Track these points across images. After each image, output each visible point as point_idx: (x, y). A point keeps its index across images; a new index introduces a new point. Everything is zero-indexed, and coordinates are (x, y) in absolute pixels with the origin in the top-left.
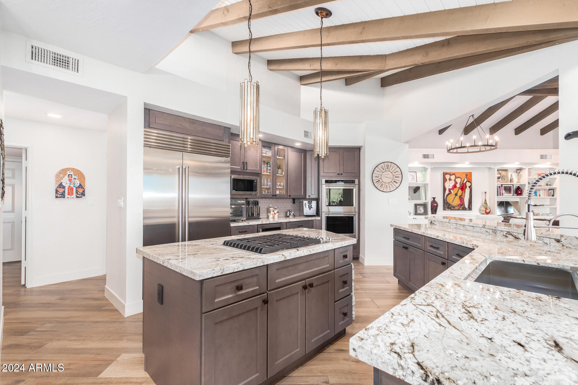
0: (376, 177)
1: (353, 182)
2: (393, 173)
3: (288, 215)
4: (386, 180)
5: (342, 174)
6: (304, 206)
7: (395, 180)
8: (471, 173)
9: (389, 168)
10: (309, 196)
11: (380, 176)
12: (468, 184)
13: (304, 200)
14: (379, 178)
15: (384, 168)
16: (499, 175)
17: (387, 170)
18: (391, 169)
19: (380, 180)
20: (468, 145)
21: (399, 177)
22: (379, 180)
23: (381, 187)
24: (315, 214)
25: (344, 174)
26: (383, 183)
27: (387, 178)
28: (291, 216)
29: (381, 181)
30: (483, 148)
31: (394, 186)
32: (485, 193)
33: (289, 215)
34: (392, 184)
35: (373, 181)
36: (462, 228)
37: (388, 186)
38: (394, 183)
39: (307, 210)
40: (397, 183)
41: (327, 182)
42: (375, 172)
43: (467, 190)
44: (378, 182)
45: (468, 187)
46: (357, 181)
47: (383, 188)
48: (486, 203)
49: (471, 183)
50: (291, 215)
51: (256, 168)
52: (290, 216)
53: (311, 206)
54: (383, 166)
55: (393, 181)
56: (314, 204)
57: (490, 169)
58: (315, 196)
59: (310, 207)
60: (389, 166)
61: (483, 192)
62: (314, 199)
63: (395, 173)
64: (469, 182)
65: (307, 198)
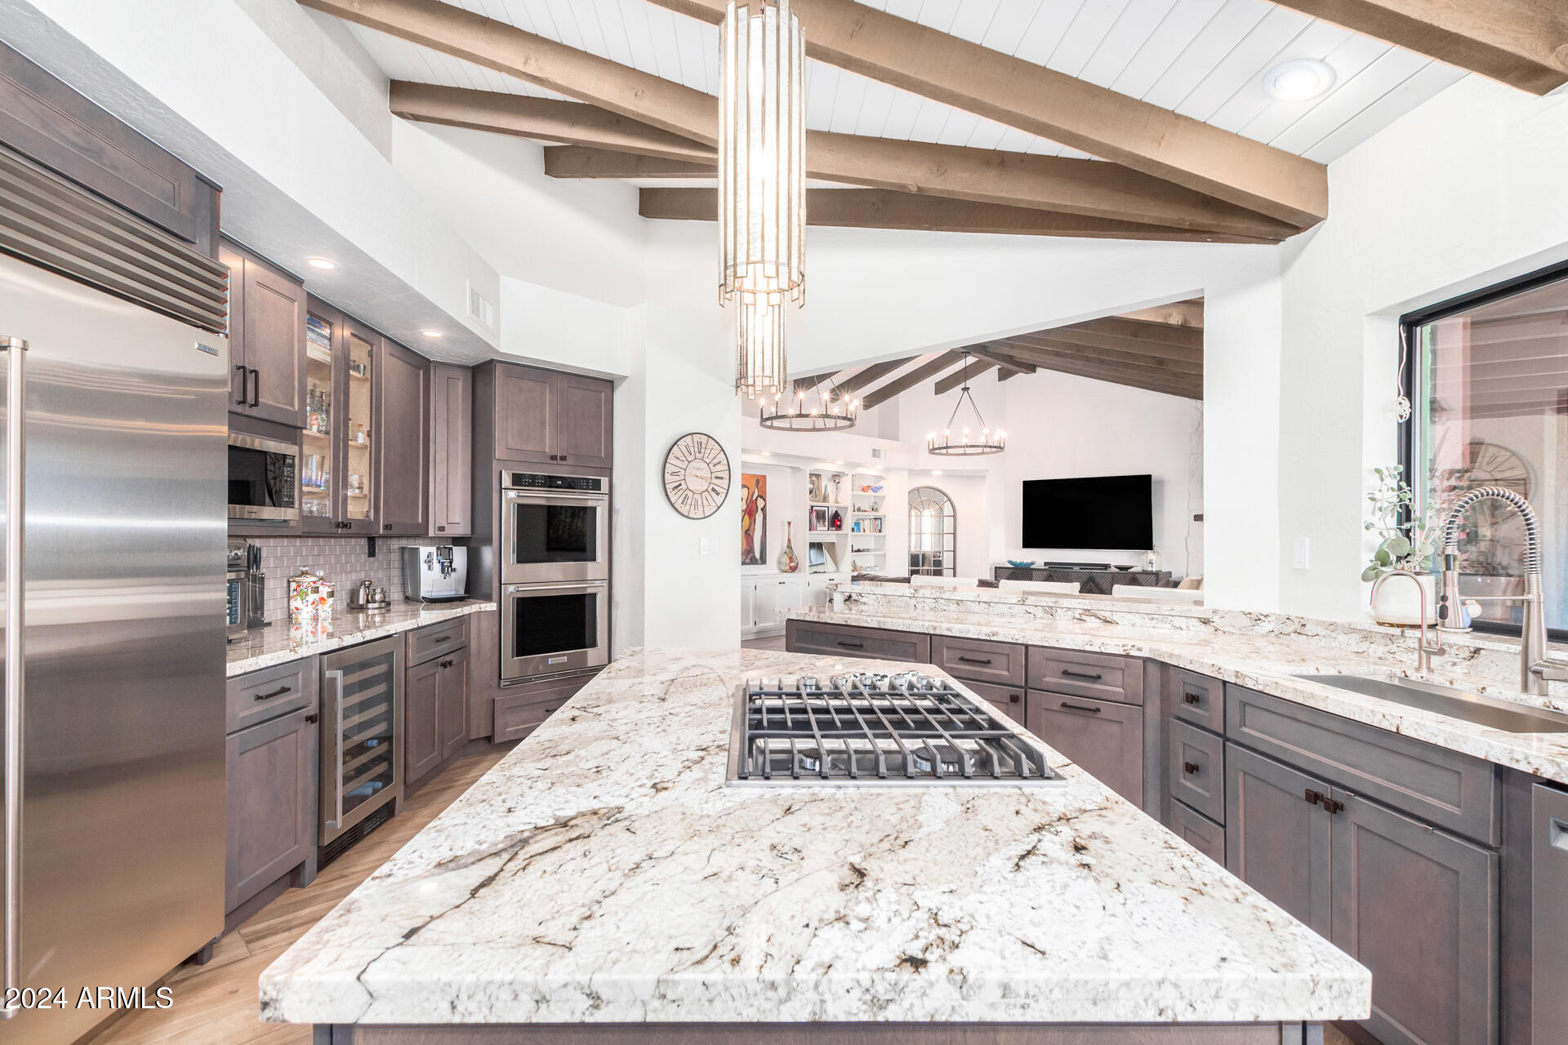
0: (672, 474)
1: (596, 485)
2: (711, 465)
3: (362, 601)
4: (696, 485)
5: (563, 458)
6: (423, 567)
7: (715, 487)
8: (765, 477)
9: (703, 450)
10: (442, 529)
11: (682, 472)
12: (760, 503)
13: (420, 541)
14: (677, 478)
15: (692, 449)
16: (811, 486)
17: (698, 455)
18: (706, 455)
19: (683, 483)
20: (814, 412)
21: (722, 478)
22: (680, 485)
23: (682, 503)
24: (462, 592)
25: (570, 461)
26: (688, 492)
27: (697, 478)
28: (376, 605)
29: (684, 486)
30: (820, 423)
31: (712, 503)
32: (789, 523)
33: (368, 602)
34: (709, 498)
35: (667, 486)
36: (953, 607)
37: (700, 502)
38: (713, 494)
39: (431, 580)
40: (718, 494)
41: (518, 480)
42: (671, 459)
43: (759, 517)
44: (676, 491)
45: (759, 510)
46: (604, 481)
47: (688, 507)
48: (789, 547)
49: (765, 500)
50: (375, 602)
51: (287, 405)
52: (370, 605)
53: (451, 566)
54: (691, 444)
55: (710, 489)
56: (460, 556)
57: (795, 469)
58: (462, 528)
59: (447, 569)
60: (703, 446)
61: (783, 522)
62: (458, 541)
63: (715, 465)
64: (761, 497)
65: (431, 534)
